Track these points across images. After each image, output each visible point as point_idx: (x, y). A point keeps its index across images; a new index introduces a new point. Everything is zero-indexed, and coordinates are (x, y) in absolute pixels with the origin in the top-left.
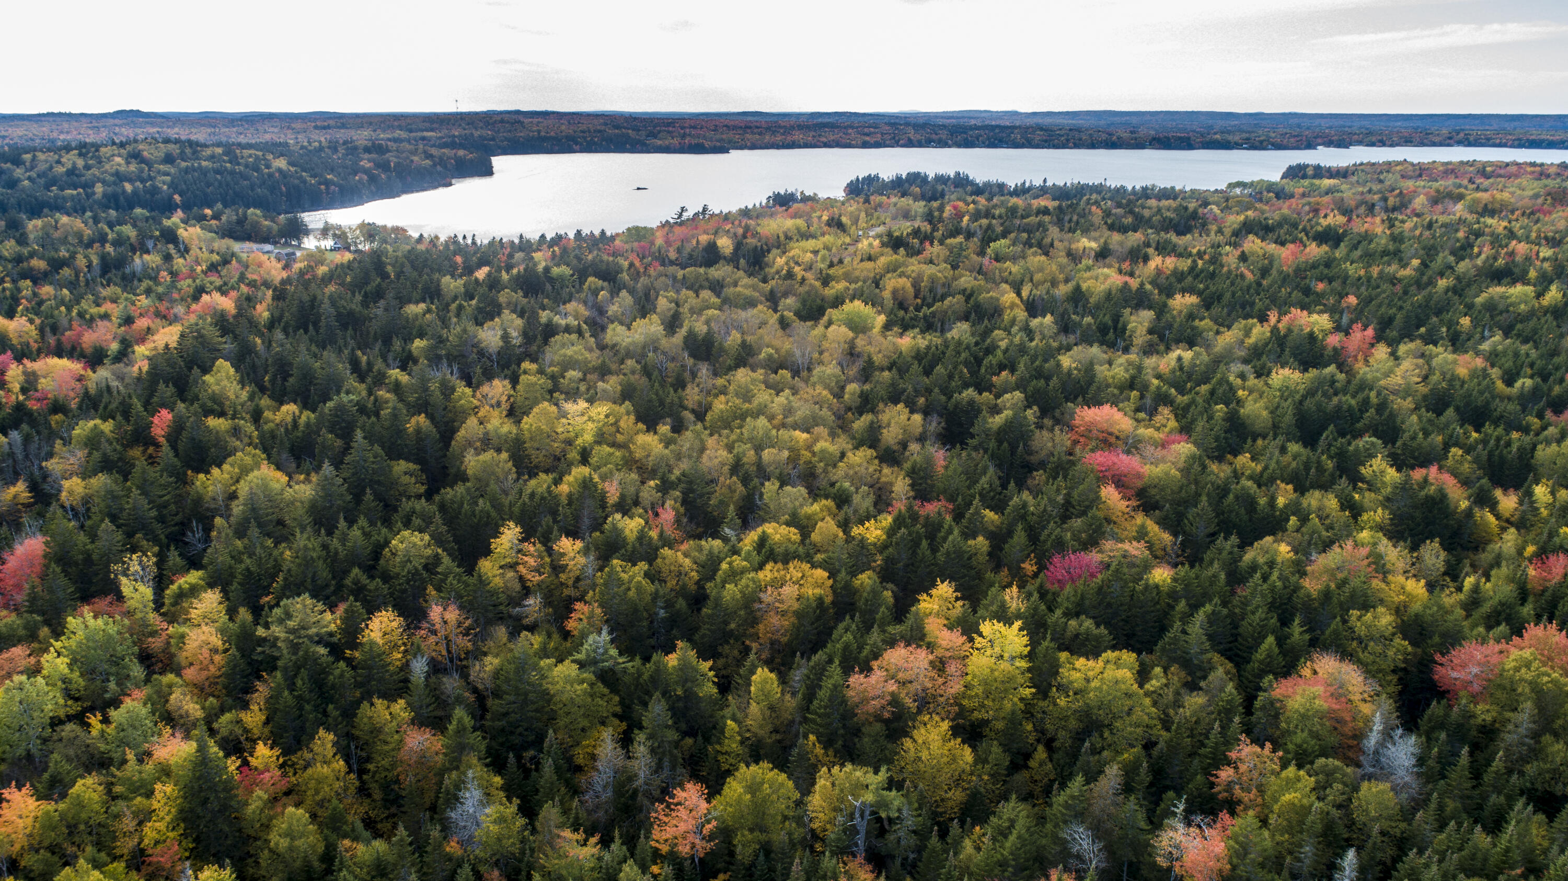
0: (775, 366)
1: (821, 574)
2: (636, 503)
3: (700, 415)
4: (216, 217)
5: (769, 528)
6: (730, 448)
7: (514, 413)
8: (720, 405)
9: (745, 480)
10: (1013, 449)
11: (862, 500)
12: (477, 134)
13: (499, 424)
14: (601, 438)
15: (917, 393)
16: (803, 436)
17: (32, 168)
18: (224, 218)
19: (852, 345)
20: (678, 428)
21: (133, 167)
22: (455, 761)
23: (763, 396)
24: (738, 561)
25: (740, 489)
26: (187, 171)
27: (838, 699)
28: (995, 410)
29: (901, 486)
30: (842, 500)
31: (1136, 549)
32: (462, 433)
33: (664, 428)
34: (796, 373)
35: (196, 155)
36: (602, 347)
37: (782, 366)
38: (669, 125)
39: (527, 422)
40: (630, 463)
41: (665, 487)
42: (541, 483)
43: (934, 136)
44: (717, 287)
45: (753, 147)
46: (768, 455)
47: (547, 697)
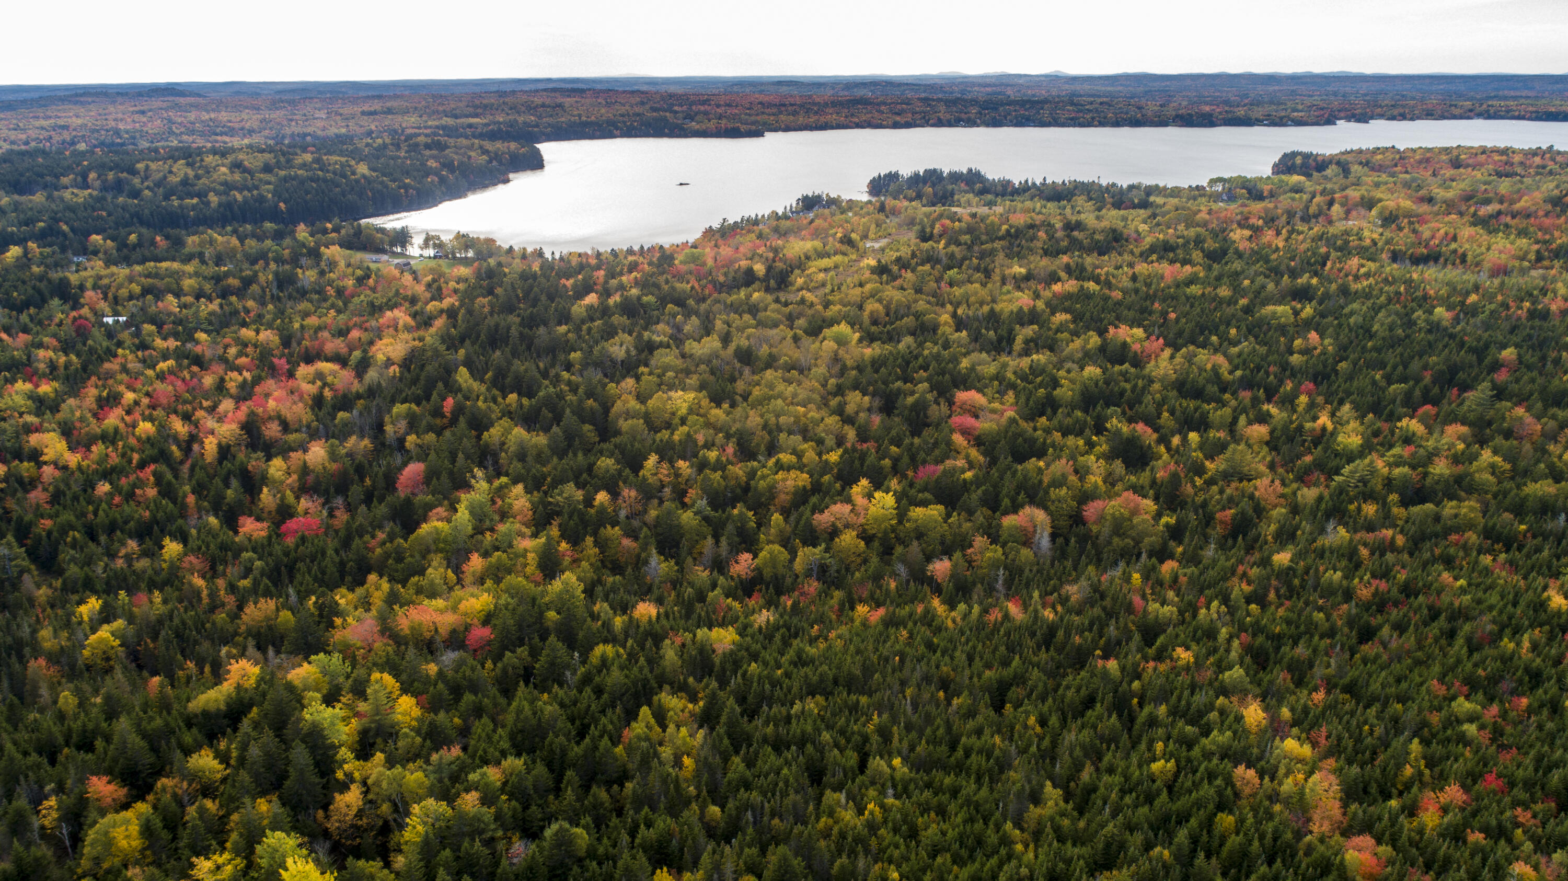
0: (789, 367)
1: (805, 476)
2: (713, 445)
3: (745, 397)
4: (336, 230)
5: (781, 456)
6: (762, 416)
7: (642, 398)
8: (756, 392)
9: (770, 433)
10: (918, 415)
11: (830, 441)
12: (521, 119)
13: (633, 404)
14: (691, 411)
15: (869, 384)
16: (801, 409)
17: (147, 178)
18: (343, 232)
19: (836, 353)
20: (733, 405)
21: (237, 177)
22: (644, 548)
23: (781, 387)
24: (765, 471)
25: (767, 437)
26: (285, 179)
27: (809, 524)
28: (912, 393)
29: (851, 434)
30: (820, 442)
31: (960, 463)
32: (615, 409)
33: (726, 406)
34: (801, 372)
35: (289, 164)
36: (683, 356)
37: (794, 368)
38: (704, 103)
39: (651, 403)
40: (708, 425)
41: (728, 436)
42: (664, 435)
43: (963, 116)
44: (753, 310)
45: (787, 129)
46: (782, 420)
47: (679, 526)
